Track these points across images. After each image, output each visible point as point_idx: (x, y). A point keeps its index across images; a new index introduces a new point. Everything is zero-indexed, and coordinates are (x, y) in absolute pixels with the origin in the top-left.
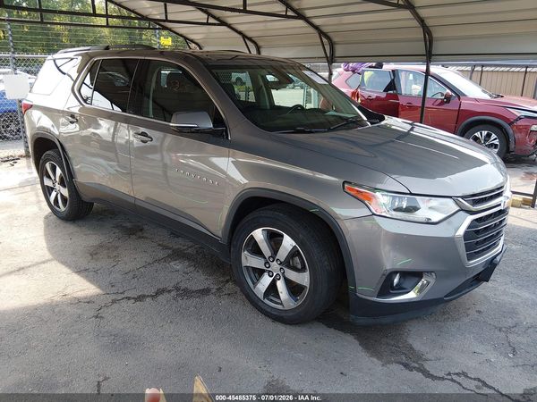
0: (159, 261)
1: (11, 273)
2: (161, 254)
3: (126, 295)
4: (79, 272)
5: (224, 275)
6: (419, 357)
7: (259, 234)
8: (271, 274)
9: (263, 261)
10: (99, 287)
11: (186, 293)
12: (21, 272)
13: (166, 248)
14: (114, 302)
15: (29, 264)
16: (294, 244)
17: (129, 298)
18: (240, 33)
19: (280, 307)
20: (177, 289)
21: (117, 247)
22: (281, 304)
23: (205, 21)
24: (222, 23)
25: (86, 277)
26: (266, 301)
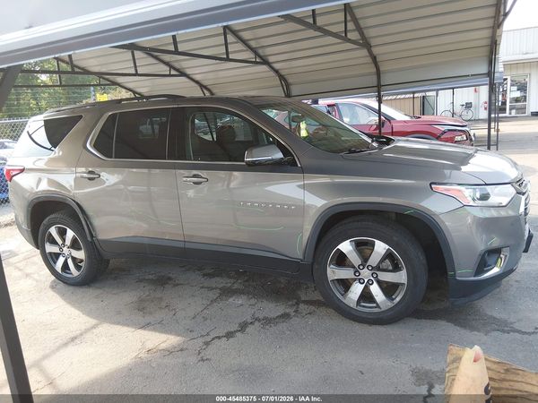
0: (215, 300)
1: (66, 344)
2: (213, 295)
3: (212, 336)
4: (143, 327)
5: (289, 299)
6: (505, 323)
7: (346, 247)
8: (362, 281)
9: (352, 271)
10: (178, 335)
11: (268, 321)
12: (77, 341)
13: (211, 289)
14: (207, 344)
15: (78, 332)
16: (387, 247)
17: (219, 338)
18: (197, 82)
19: (376, 310)
20: (258, 320)
21: (161, 299)
22: (378, 306)
23: (168, 73)
24: (182, 74)
25: (155, 330)
26: (360, 308)
